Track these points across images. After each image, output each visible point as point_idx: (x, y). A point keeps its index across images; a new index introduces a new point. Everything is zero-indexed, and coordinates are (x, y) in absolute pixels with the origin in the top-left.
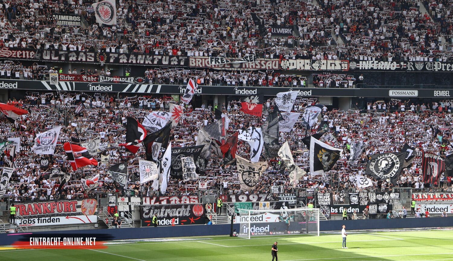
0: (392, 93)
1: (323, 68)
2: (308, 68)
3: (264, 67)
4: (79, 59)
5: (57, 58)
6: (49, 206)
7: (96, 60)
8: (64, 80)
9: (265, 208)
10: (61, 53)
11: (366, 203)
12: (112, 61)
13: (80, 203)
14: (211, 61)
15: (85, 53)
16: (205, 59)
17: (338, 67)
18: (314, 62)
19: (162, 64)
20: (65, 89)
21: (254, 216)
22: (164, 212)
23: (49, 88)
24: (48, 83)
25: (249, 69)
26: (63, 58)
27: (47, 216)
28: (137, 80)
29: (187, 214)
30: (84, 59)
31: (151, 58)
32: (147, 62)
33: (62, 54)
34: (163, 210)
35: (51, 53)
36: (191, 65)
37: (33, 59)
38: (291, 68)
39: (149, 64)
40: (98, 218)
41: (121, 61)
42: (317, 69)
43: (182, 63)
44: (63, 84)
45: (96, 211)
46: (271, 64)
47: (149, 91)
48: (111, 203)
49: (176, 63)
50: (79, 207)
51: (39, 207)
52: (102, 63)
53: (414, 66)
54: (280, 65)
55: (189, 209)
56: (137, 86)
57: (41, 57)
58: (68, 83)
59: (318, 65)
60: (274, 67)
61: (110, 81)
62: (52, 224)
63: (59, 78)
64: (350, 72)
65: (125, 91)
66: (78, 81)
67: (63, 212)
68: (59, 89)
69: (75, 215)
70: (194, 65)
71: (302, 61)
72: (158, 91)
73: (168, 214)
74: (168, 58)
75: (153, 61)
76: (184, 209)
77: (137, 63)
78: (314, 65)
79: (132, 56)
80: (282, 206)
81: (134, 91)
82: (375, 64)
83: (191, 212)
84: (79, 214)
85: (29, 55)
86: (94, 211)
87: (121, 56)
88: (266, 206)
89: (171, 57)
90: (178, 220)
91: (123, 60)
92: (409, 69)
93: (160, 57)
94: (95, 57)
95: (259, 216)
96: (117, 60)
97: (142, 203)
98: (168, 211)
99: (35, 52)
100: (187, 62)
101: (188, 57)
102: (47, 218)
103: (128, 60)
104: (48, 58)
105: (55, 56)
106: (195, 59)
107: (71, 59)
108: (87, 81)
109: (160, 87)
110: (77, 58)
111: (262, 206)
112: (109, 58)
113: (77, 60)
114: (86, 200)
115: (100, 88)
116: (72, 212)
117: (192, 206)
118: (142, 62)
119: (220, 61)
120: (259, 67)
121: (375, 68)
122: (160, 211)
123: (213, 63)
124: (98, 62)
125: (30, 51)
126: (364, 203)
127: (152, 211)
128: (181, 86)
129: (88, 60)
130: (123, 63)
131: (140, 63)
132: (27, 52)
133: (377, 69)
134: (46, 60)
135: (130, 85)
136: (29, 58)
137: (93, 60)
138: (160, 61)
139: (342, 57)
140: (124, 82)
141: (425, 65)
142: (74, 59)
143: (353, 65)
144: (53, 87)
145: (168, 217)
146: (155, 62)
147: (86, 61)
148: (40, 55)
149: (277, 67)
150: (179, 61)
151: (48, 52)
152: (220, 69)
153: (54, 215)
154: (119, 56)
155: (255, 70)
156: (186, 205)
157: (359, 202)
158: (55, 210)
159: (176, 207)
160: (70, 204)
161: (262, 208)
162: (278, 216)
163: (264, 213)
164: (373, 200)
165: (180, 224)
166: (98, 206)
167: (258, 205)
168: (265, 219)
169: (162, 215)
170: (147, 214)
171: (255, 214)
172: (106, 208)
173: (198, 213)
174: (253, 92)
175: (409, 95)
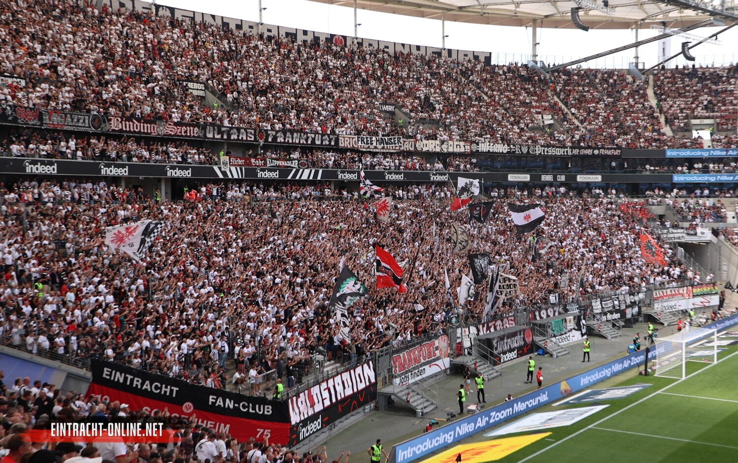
0: (511, 177)
1: (451, 150)
2: (438, 149)
3: (402, 149)
4: (240, 138)
5: (219, 136)
6: (417, 353)
7: (255, 140)
8: (235, 165)
9: (571, 324)
10: (223, 129)
11: (624, 308)
12: (270, 140)
13: (437, 342)
14: (358, 141)
15: (245, 130)
16: (353, 138)
17: (462, 150)
18: (443, 142)
19: (315, 144)
20: (236, 176)
21: (564, 336)
23: (221, 176)
24: (220, 168)
25: (391, 151)
26: (225, 137)
27: (418, 367)
28: (301, 164)
29: (522, 343)
30: (245, 138)
31: (305, 136)
32: (301, 142)
33: (224, 131)
34: (505, 341)
35: (214, 129)
36: (340, 145)
37: (197, 137)
38: (425, 149)
39: (303, 144)
40: (451, 361)
41: (279, 140)
42: (445, 151)
43: (333, 143)
44: (233, 169)
45: (449, 351)
46: (408, 146)
47: (311, 178)
48: (458, 338)
49: (327, 143)
50: (437, 348)
51: (410, 355)
52: (262, 142)
53: (520, 149)
54: (415, 145)
55: (522, 336)
56: (301, 170)
57: (205, 135)
58: (238, 168)
59: (446, 146)
60: (411, 149)
61: (276, 166)
62: (420, 377)
63: (230, 162)
64: (473, 154)
65: (289, 178)
66: (248, 165)
67: (427, 360)
68: (230, 177)
69: (434, 360)
70: (343, 145)
71: (433, 141)
72: (319, 178)
73: (510, 345)
74: (320, 136)
75: (307, 140)
76: (519, 336)
77: (293, 143)
78: (443, 146)
79: (288, 134)
80: (581, 320)
81: (297, 178)
82: (491, 146)
83: (524, 340)
84: (438, 359)
85: (194, 133)
86: (447, 352)
87: (279, 134)
88: (571, 321)
89: (323, 135)
90: (516, 352)
91: (280, 140)
92: (517, 152)
93: (313, 136)
94: (255, 135)
95: (567, 335)
96: (275, 138)
97: (478, 334)
98: (509, 340)
99: (199, 128)
100: (337, 140)
101: (338, 135)
102: (416, 371)
103: (285, 139)
104: (210, 135)
105: (218, 134)
106: (344, 138)
107: (232, 138)
108: (256, 166)
109: (321, 171)
110: (238, 136)
111: (569, 322)
112: (268, 135)
113: (238, 139)
114: (440, 337)
115: (268, 175)
116: (433, 357)
117: (524, 330)
118: (297, 141)
119: (365, 140)
120: (397, 148)
121: (491, 151)
123: (360, 142)
124: (258, 141)
125: (194, 126)
127: (499, 343)
128: (339, 170)
129: (249, 139)
130: (280, 142)
131: (295, 143)
132: (192, 128)
133: (493, 152)
134: (209, 138)
135: (294, 170)
136: (194, 136)
137: (253, 139)
138: (313, 140)
139: (463, 138)
140: (290, 167)
141: (529, 148)
142: (236, 137)
143: (474, 147)
144: (224, 173)
145: (511, 350)
146: (309, 142)
147: (247, 140)
148: (203, 131)
149: (412, 149)
150: (330, 141)
151: (211, 128)
152: (364, 150)
153: (421, 366)
154: (276, 134)
155: (395, 151)
156: (520, 332)
157: (619, 306)
158: (421, 358)
159: (514, 335)
160: (430, 345)
161: (568, 324)
162: (580, 332)
163: (571, 330)
164: (628, 302)
165: (518, 357)
166: (450, 345)
167: (566, 321)
168: (571, 338)
169: (506, 348)
170: (496, 349)
171: (566, 333)
172: (454, 346)
173: (529, 340)
174: (400, 177)
175: (524, 180)
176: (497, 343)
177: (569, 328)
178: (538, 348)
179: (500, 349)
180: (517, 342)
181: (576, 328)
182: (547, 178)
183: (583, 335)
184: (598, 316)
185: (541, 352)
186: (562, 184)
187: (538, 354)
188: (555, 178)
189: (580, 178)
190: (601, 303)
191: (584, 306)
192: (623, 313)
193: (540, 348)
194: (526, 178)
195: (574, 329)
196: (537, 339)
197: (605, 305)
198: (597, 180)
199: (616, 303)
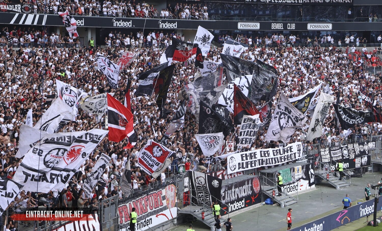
0: (241, 26)
6: (143, 203)
9: (299, 173)
11: (353, 158)
13: (164, 192)
21: (292, 185)
22: (235, 191)
27: (144, 217)
28: (24, 9)
29: (250, 193)
34: (233, 190)
40: (178, 210)
45: (176, 201)
47: (35, 23)
48: (185, 187)
50: (164, 198)
51: (137, 205)
55: (250, 185)
56: (25, 15)
62: (147, 227)
65: (12, 23)
67: (154, 210)
69: (162, 210)
72: (44, 23)
73: (237, 195)
76: (247, 186)
80: (309, 169)
81: (21, 22)
83: (252, 189)
84: (165, 208)
86: (175, 201)
88: (300, 171)
90: (243, 201)
98: (237, 189)
102: (143, 221)
111: (297, 172)
114: (168, 186)
116: (160, 207)
117: (252, 179)
122: (232, 191)
126: (352, 156)
127: (226, 192)
135: (17, 15)
140: (12, 11)
145: (239, 200)
153: (148, 216)
156: (248, 181)
157: (349, 156)
158: (148, 208)
159: (241, 184)
160: (157, 195)
161: (296, 173)
162: (308, 181)
163: (300, 179)
164: (357, 152)
165: (245, 207)
166: (177, 194)
167: (294, 171)
168: (299, 188)
169: (233, 198)
170: (224, 198)
171: (294, 183)
172: (182, 195)
173: (257, 190)
174: (128, 24)
175: (254, 28)
176: (225, 192)
177: (297, 177)
178: (266, 197)
179: (227, 199)
180: (244, 191)
181: (305, 177)
182: (278, 26)
183: (310, 185)
184: (327, 166)
185: (268, 201)
186: (292, 33)
187: (266, 204)
188: (285, 26)
189: (311, 27)
190: (330, 153)
191: (312, 155)
192: (352, 163)
193: (268, 197)
194: (256, 26)
195: (302, 178)
196: (265, 188)
197: (334, 154)
198: (328, 29)
199: (345, 152)
